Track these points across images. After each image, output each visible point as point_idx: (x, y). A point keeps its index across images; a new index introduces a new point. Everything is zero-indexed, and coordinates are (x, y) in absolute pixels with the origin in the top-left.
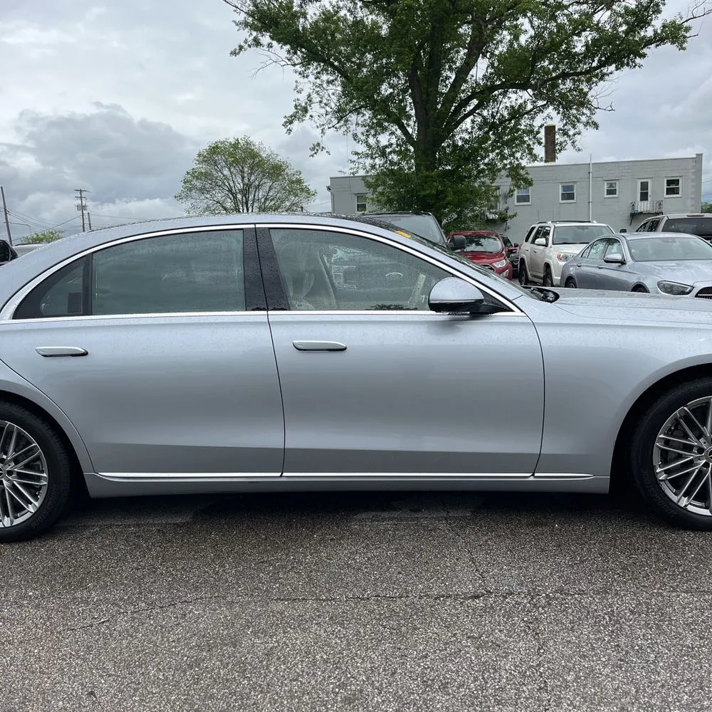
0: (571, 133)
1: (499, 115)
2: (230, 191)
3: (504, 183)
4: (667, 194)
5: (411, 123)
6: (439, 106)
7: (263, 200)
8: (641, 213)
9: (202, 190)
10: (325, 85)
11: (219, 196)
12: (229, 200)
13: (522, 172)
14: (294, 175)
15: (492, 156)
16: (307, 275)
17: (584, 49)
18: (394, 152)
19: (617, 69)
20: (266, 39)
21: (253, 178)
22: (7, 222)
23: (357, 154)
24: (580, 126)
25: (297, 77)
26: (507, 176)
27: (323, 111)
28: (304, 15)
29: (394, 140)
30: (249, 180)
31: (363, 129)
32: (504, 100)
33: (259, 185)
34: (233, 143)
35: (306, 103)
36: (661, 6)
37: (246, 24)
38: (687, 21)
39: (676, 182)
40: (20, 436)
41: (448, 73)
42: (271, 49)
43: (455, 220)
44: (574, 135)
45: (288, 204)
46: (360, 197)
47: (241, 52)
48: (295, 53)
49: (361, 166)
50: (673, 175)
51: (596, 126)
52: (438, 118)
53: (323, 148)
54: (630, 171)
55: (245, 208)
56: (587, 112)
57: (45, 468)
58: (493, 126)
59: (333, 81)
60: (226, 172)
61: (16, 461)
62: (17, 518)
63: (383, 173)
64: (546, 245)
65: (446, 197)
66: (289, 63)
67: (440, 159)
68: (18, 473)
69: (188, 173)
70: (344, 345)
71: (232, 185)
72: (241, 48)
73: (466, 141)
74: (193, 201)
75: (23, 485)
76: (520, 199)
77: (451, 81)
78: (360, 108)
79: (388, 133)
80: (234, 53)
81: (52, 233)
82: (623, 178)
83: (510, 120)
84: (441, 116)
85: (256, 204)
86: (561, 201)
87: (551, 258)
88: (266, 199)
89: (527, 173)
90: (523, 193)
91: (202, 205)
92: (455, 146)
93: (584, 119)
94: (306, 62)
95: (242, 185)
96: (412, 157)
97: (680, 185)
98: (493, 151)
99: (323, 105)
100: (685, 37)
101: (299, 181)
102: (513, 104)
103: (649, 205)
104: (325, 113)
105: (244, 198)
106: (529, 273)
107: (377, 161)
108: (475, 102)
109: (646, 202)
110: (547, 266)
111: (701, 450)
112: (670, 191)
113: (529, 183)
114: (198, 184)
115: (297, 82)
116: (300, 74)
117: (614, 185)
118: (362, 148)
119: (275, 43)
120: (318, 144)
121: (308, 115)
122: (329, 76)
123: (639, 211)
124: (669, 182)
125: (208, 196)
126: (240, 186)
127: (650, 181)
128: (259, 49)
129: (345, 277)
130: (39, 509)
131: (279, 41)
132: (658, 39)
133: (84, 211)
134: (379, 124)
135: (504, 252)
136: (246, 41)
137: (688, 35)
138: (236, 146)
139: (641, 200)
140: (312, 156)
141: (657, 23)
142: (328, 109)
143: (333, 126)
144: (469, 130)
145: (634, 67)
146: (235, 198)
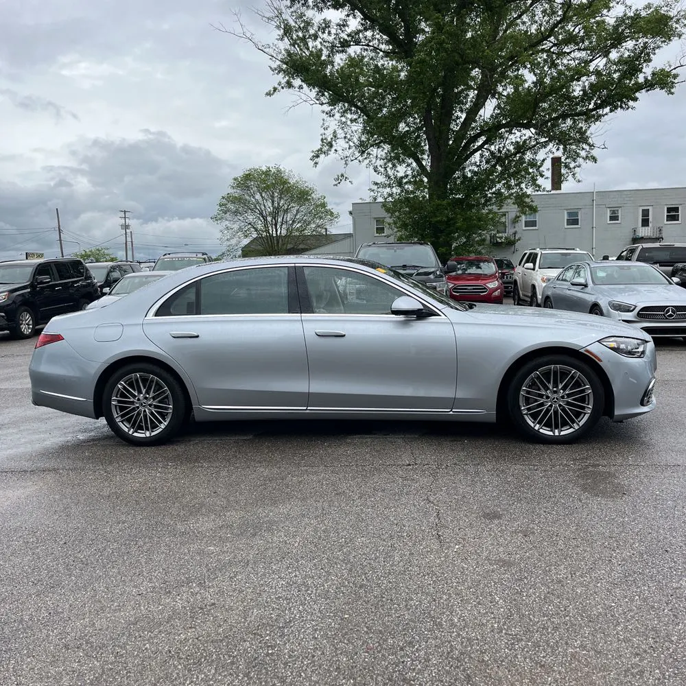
0: (572, 165)
1: (505, 149)
2: (261, 214)
3: (511, 209)
4: (667, 221)
5: (425, 157)
6: (451, 142)
7: (291, 222)
8: (642, 238)
9: (236, 213)
10: (349, 123)
11: (251, 218)
12: (260, 222)
13: (527, 200)
14: (319, 199)
15: (498, 186)
16: (325, 293)
17: (581, 93)
18: (409, 182)
19: (611, 111)
20: (297, 82)
21: (282, 202)
22: (60, 240)
23: (376, 184)
24: (580, 160)
25: (324, 116)
26: (514, 203)
27: (347, 146)
28: (332, 63)
29: (409, 172)
30: (279, 204)
31: (382, 162)
32: (510, 137)
33: (287, 209)
34: (264, 170)
35: (332, 139)
36: (652, 55)
37: (280, 70)
38: (675, 69)
39: (676, 209)
40: (157, 383)
41: (459, 114)
42: (301, 90)
43: (464, 243)
44: (574, 168)
45: (314, 226)
46: (379, 221)
47: (276, 93)
48: (323, 95)
49: (379, 194)
50: (673, 203)
51: (594, 160)
52: (450, 153)
53: (346, 178)
54: (632, 199)
55: (274, 230)
56: (587, 147)
57: (171, 402)
58: (500, 160)
59: (356, 119)
60: (258, 196)
61: (154, 398)
62: (153, 432)
63: (399, 201)
64: (534, 269)
65: (456, 223)
66: (318, 102)
67: (450, 189)
68: (155, 405)
69: (223, 198)
70: (344, 333)
71: (263, 207)
72: (275, 89)
73: (475, 173)
74: (227, 223)
75: (157, 412)
76: (527, 224)
77: (462, 120)
78: (380, 143)
79: (404, 165)
80: (269, 94)
81: (98, 250)
82: (625, 205)
83: (515, 154)
84: (453, 151)
85: (284, 226)
86: (566, 227)
87: (536, 280)
88: (294, 222)
89: (532, 201)
90: (530, 218)
91: (236, 227)
92: (465, 177)
93: (583, 153)
94: (332, 103)
95: (272, 208)
96: (425, 187)
97: (680, 213)
98: (499, 182)
99: (347, 140)
100: (673, 83)
101: (323, 205)
102: (519, 140)
103: (649, 231)
104: (348, 147)
105: (274, 221)
106: (521, 293)
107: (394, 190)
108: (483, 138)
109: (646, 228)
110: (534, 287)
111: (548, 397)
112: (670, 218)
113: (534, 210)
114: (232, 207)
115: (324, 120)
116: (327, 113)
117: (616, 212)
118: (381, 179)
119: (305, 86)
120: (342, 175)
121: (333, 149)
122: (352, 116)
123: (640, 235)
124: (669, 210)
125: (241, 218)
126: (270, 209)
127: (650, 208)
128: (291, 90)
129: (357, 294)
130: (166, 426)
131: (309, 85)
132: (649, 85)
133: (127, 230)
134: (397, 158)
135: (497, 274)
136: (279, 84)
137: (676, 81)
138: (267, 173)
139: (643, 226)
140: (336, 185)
141: (647, 71)
142: (352, 144)
143: (356, 159)
144: (478, 164)
145: (627, 109)
146: (266, 220)
